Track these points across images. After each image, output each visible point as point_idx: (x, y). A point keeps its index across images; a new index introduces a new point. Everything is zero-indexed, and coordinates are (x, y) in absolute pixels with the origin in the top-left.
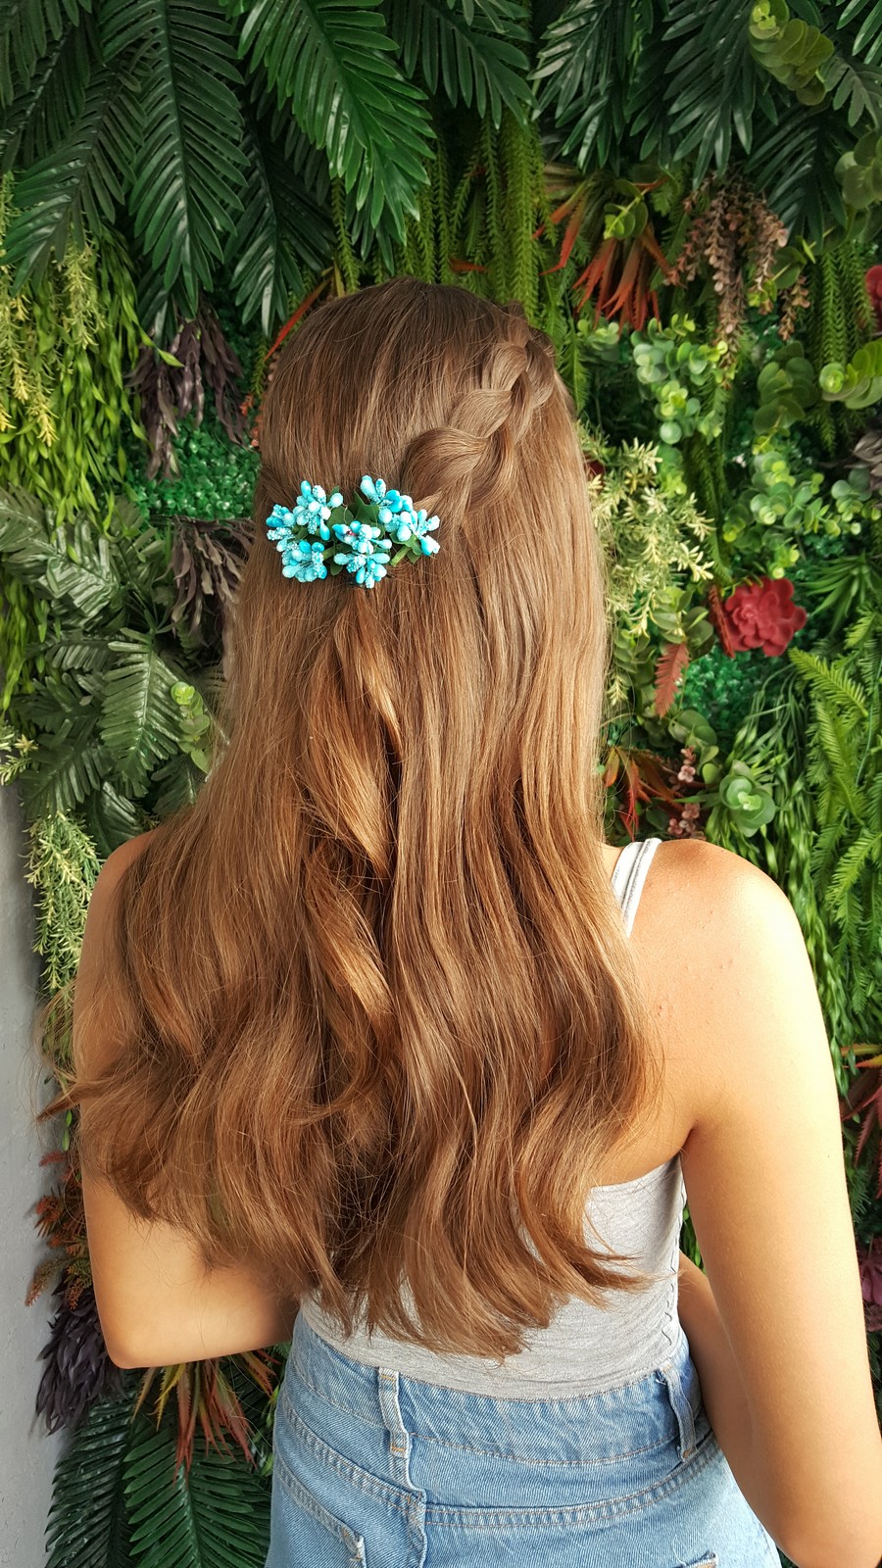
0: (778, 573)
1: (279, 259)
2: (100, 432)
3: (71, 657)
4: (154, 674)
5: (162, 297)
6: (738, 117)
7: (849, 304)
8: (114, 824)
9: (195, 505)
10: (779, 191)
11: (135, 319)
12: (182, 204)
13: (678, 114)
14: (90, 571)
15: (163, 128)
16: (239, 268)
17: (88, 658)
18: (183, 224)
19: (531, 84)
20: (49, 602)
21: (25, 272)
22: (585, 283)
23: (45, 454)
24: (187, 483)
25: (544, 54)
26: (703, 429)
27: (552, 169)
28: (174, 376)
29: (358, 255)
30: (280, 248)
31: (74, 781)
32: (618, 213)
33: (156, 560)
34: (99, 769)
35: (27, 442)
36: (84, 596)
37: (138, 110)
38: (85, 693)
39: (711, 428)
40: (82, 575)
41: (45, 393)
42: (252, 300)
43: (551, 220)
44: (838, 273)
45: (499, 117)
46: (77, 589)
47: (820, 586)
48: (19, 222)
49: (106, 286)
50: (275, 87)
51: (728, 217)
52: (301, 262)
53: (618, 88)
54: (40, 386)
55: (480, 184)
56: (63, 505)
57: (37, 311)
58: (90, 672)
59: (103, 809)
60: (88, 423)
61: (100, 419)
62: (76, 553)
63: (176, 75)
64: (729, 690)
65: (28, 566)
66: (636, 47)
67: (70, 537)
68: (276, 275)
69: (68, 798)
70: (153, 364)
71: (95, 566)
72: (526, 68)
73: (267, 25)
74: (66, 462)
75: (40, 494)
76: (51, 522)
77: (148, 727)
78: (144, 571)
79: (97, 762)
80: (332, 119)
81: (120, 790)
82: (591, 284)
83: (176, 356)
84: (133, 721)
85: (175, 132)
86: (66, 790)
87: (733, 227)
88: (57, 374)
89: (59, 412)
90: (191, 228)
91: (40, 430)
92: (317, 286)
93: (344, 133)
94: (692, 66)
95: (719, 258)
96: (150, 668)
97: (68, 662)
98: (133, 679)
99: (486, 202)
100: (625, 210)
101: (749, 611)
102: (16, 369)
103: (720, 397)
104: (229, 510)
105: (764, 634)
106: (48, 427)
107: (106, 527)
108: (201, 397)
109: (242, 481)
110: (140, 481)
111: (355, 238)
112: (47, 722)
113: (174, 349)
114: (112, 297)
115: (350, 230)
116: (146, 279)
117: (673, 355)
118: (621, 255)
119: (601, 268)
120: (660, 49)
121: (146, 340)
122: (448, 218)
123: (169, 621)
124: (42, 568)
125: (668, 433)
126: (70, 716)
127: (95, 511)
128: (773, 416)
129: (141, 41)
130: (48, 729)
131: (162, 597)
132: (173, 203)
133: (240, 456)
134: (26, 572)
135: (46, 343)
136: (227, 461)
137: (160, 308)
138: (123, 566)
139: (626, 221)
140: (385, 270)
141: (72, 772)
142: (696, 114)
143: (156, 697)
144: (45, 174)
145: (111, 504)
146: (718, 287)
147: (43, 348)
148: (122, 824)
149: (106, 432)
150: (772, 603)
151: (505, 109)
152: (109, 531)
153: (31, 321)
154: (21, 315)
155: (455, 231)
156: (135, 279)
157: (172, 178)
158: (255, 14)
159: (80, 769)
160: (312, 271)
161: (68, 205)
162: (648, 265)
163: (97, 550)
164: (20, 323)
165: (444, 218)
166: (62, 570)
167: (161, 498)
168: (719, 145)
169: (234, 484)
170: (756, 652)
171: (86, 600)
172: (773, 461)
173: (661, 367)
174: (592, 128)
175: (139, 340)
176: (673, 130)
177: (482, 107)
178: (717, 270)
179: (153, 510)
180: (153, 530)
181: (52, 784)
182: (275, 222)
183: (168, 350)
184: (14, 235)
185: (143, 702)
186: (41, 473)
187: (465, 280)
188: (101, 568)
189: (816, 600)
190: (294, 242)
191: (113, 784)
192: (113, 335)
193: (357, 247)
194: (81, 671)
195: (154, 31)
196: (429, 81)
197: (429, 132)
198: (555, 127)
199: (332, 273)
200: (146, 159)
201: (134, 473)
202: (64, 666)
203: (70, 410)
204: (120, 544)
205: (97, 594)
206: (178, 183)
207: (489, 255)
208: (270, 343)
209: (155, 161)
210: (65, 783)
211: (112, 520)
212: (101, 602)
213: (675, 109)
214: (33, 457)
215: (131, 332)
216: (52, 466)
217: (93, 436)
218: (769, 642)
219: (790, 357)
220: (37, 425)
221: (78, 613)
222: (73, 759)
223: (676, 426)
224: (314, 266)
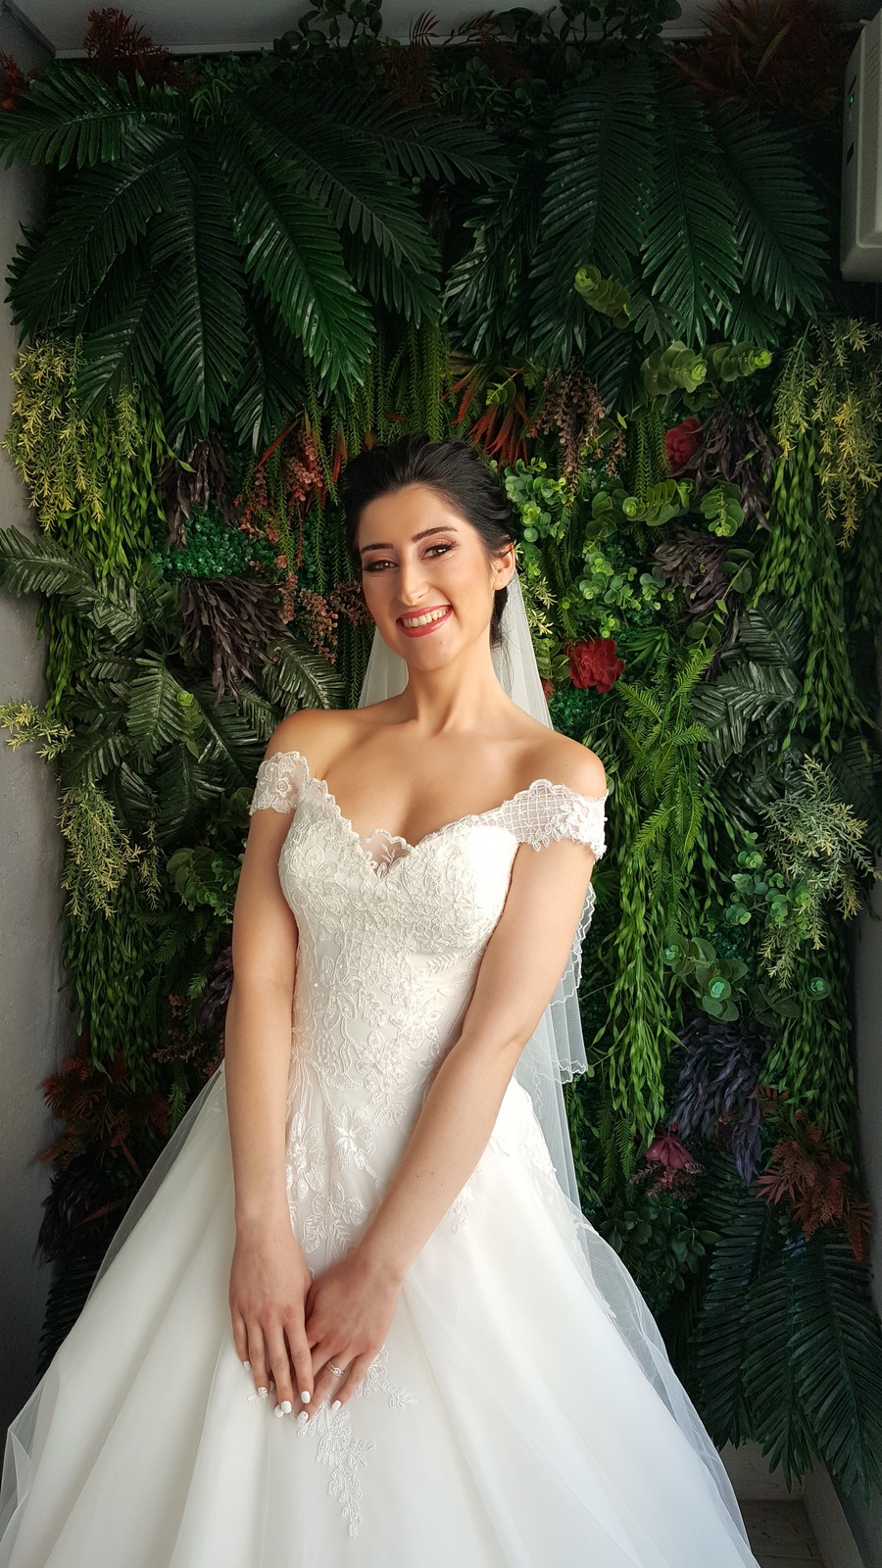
0: (606, 634)
1: (266, 402)
2: (132, 514)
3: (103, 670)
4: (165, 682)
5: (182, 423)
6: (576, 330)
7: (653, 454)
8: (128, 793)
9: (197, 568)
10: (607, 378)
11: (163, 438)
12: (201, 364)
13: (537, 327)
14: (123, 611)
15: (190, 312)
16: (238, 407)
17: (117, 672)
18: (201, 377)
19: (441, 300)
20: (93, 631)
21: (90, 403)
22: (476, 431)
23: (95, 528)
24: (192, 552)
25: (449, 283)
26: (553, 534)
27: (454, 354)
28: (190, 478)
29: (321, 404)
30: (267, 395)
31: (102, 761)
32: (496, 388)
33: (168, 605)
34: (120, 751)
35: (82, 519)
36: (118, 627)
37: (174, 300)
38: (115, 695)
39: (558, 533)
40: (117, 613)
41: (97, 486)
42: (246, 429)
43: (453, 389)
44: (647, 433)
45: (419, 321)
46: (113, 623)
47: (636, 646)
48: (86, 369)
49: (142, 413)
50: (269, 295)
51: (572, 394)
52: (281, 406)
53: (499, 305)
54: (94, 482)
55: (406, 362)
56: (105, 566)
57: (95, 430)
58: (119, 681)
59: (120, 782)
60: (125, 508)
61: (134, 505)
62: (114, 597)
63: (201, 279)
64: (575, 716)
65: (79, 605)
66: (512, 280)
67: (110, 587)
68: (264, 413)
69: (96, 771)
70: (173, 470)
71: (126, 607)
72: (439, 289)
73: (266, 254)
74: (108, 532)
75: (90, 555)
76: (98, 576)
77: (160, 719)
78: (159, 612)
79: (119, 746)
80: (307, 319)
81: (133, 769)
82: (480, 433)
83: (190, 464)
84: (150, 715)
85: (198, 315)
86: (96, 765)
87: (575, 401)
88: (106, 472)
89: (106, 499)
90: (206, 380)
91: (92, 512)
92: (292, 423)
93: (314, 330)
94: (548, 295)
95: (563, 421)
96: (162, 681)
97: (102, 676)
98: (149, 687)
99: (409, 375)
100: (500, 387)
101: (587, 660)
102: (79, 469)
103: (566, 513)
104: (221, 572)
105: (596, 677)
106: (98, 508)
107: (135, 581)
108: (207, 494)
109: (232, 552)
110: (159, 549)
111: (320, 393)
112: (85, 716)
113: (190, 460)
114: (148, 422)
115: (317, 388)
116: (171, 410)
117: (531, 484)
118: (502, 413)
119: (487, 424)
120: (526, 284)
121: (171, 453)
122: (384, 382)
123: (178, 646)
124: (91, 606)
125: (528, 534)
126: (103, 712)
127: (127, 569)
128: (598, 528)
129: (179, 254)
130: (85, 721)
131: (171, 630)
132: (195, 363)
133: (231, 535)
134: (78, 609)
135: (101, 451)
136: (222, 538)
137: (180, 431)
138: (145, 608)
139: (501, 394)
140: (340, 415)
141: (101, 752)
142: (549, 327)
143: (166, 698)
144: (106, 337)
145: (139, 565)
146: (562, 441)
147: (99, 456)
148: (135, 794)
149: (138, 515)
150: (603, 655)
151: (423, 315)
152: (136, 583)
153: (90, 436)
154: (83, 431)
155: (388, 391)
156: (164, 410)
157: (195, 346)
158: (258, 244)
159: (106, 751)
160: (289, 411)
161: (121, 359)
162: (519, 423)
163: (128, 595)
164: (82, 437)
165: (381, 382)
166: (104, 609)
167: (173, 562)
168: (564, 347)
169: (226, 554)
170: (592, 689)
171: (120, 630)
172: (597, 557)
173: (523, 492)
174: (481, 332)
175: (165, 452)
176: (534, 337)
177: (408, 314)
178: (561, 430)
179: (166, 570)
180: (166, 583)
181: (86, 760)
182: (264, 377)
183: (186, 461)
184: (82, 378)
185: (157, 702)
186: (91, 541)
187: (393, 426)
188: (131, 609)
189: (633, 655)
190: (277, 392)
191: (128, 764)
192: (147, 448)
193: (321, 400)
194: (111, 680)
195: (187, 248)
196: (373, 292)
197: (373, 328)
198: (459, 328)
199: (303, 415)
200: (178, 332)
201: (154, 543)
202: (99, 677)
203: (113, 498)
204: (143, 592)
205: (127, 626)
206: (198, 350)
207: (410, 411)
208: (258, 459)
209: (183, 335)
210: (95, 760)
211: (139, 576)
212: (129, 632)
213: (535, 323)
214: (86, 529)
215: (160, 446)
216: (98, 536)
217: (127, 517)
218: (600, 682)
219: (615, 488)
220: (90, 508)
221: (113, 639)
222: (102, 744)
223: (534, 531)
224: (290, 408)
